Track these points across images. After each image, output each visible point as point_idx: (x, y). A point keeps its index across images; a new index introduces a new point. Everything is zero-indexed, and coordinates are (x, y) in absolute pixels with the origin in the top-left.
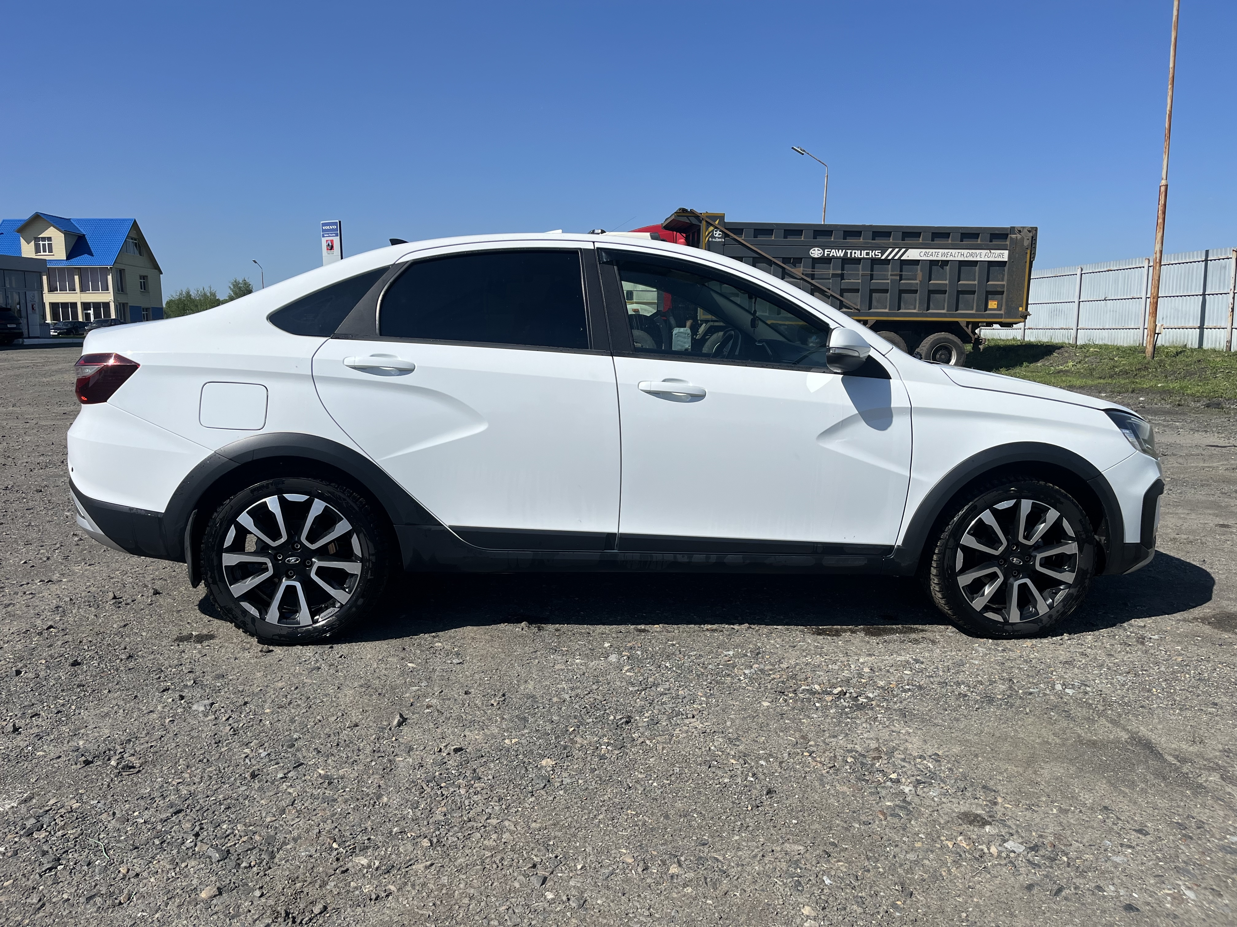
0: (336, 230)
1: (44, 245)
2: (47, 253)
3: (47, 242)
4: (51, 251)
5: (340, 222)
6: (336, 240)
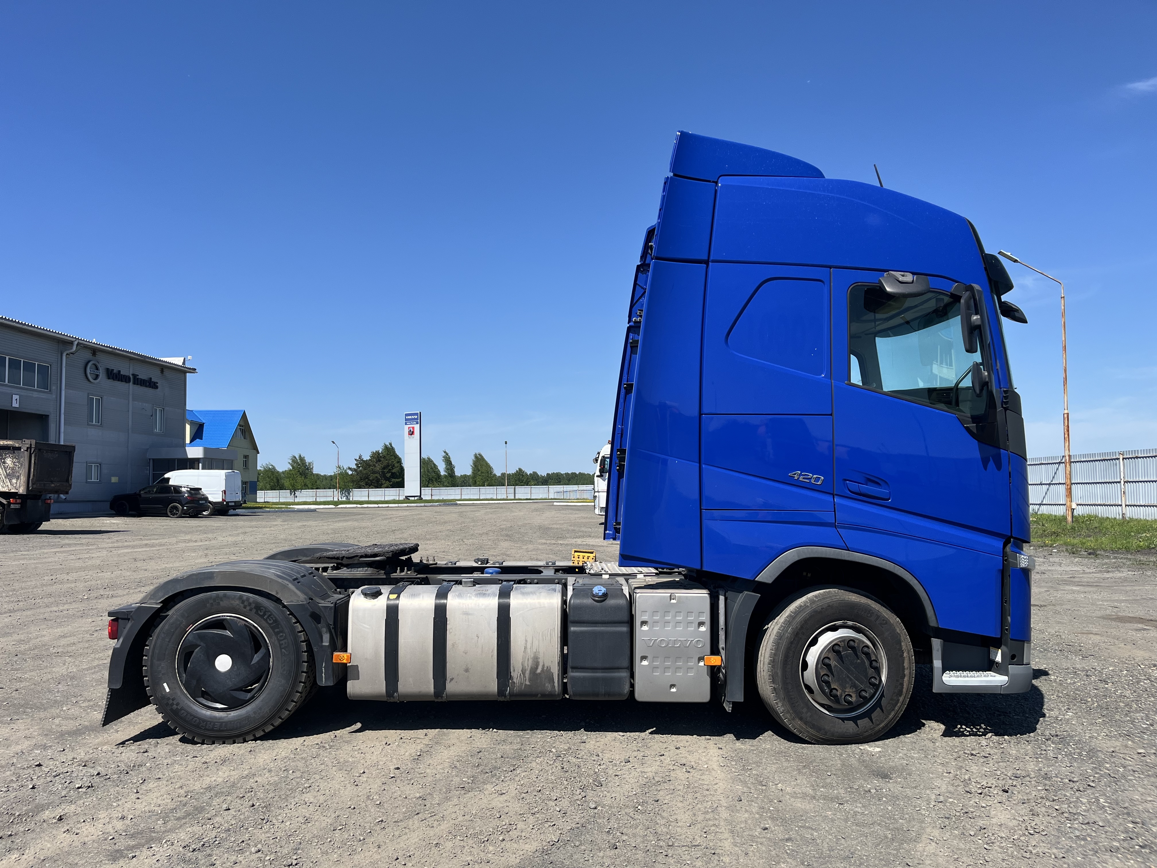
0: (418, 418)
5: (420, 413)
6: (417, 427)
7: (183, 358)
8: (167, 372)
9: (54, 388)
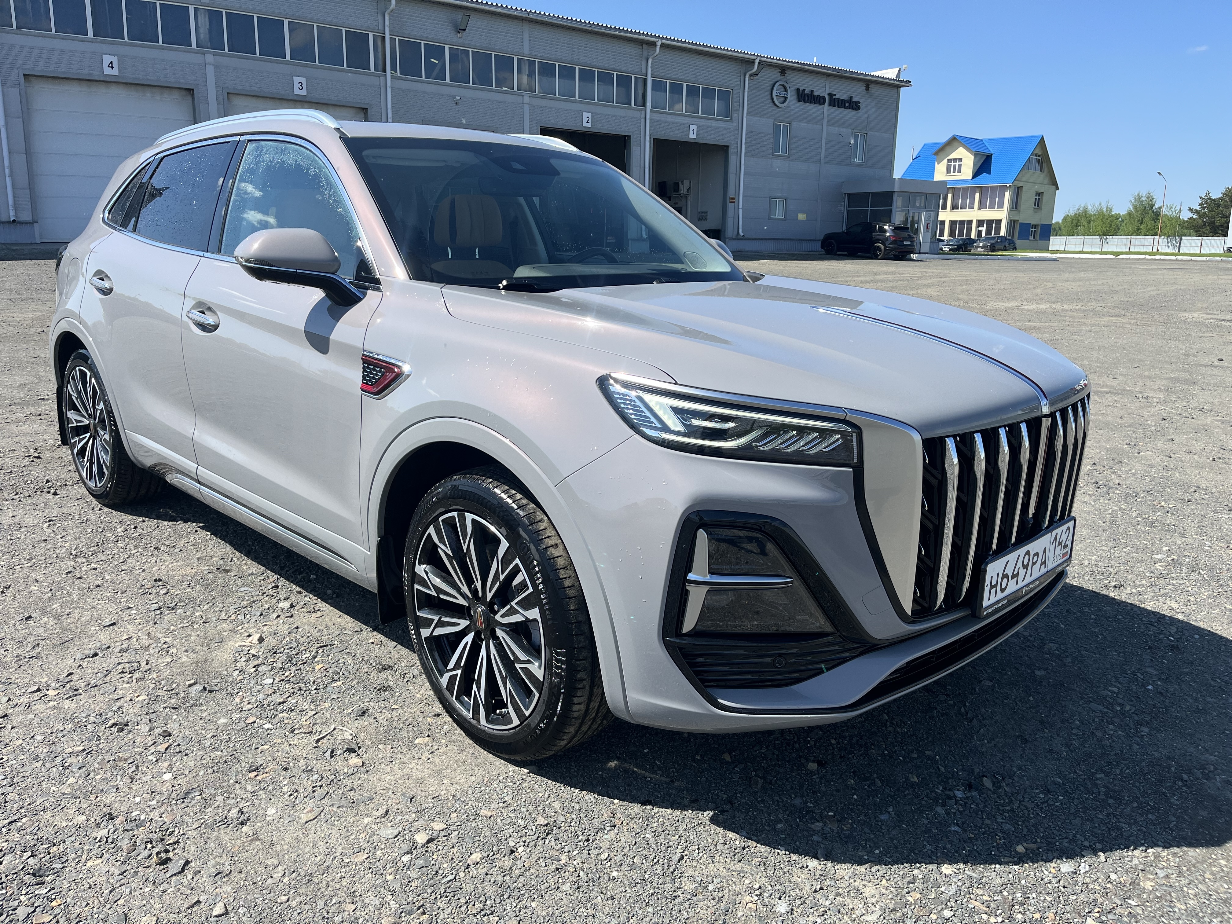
1: (955, 166)
2: (956, 173)
3: (957, 163)
4: (959, 171)
7: (898, 69)
8: (875, 89)
9: (735, 115)
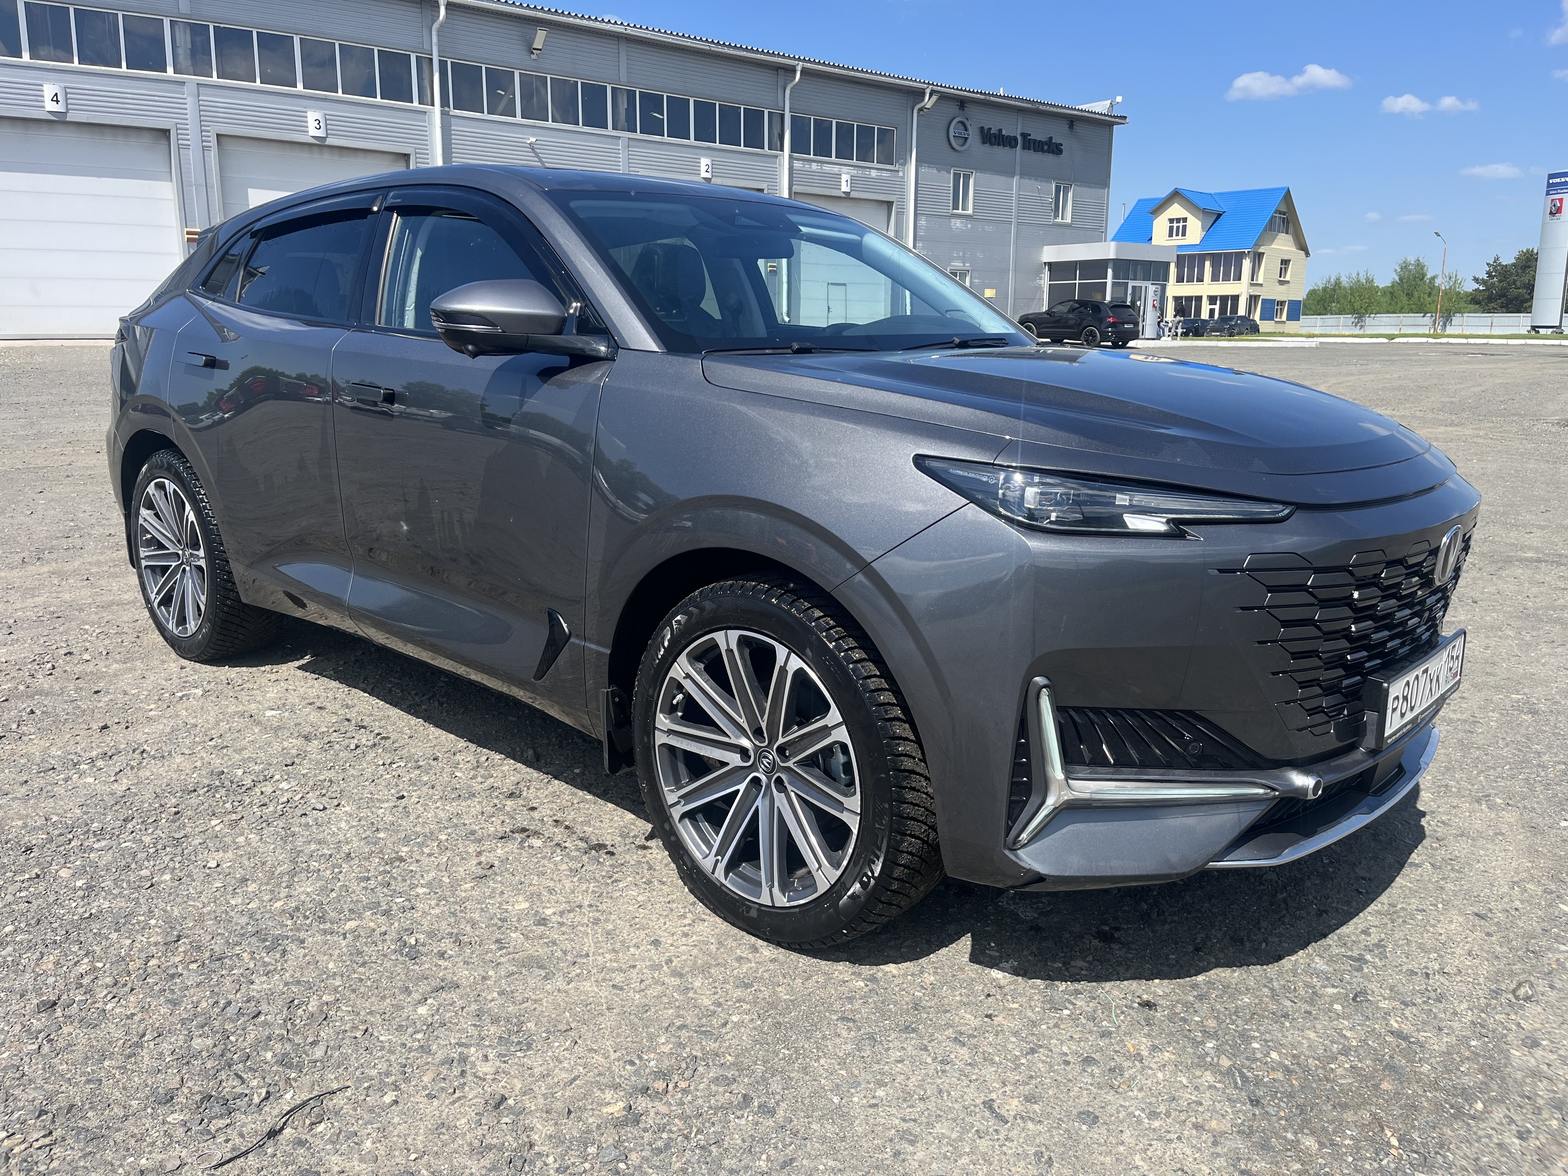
1: (1178, 228)
2: (1180, 237)
3: (1181, 224)
4: (1184, 234)
7: (1109, 102)
8: (1078, 127)
9: (901, 162)
